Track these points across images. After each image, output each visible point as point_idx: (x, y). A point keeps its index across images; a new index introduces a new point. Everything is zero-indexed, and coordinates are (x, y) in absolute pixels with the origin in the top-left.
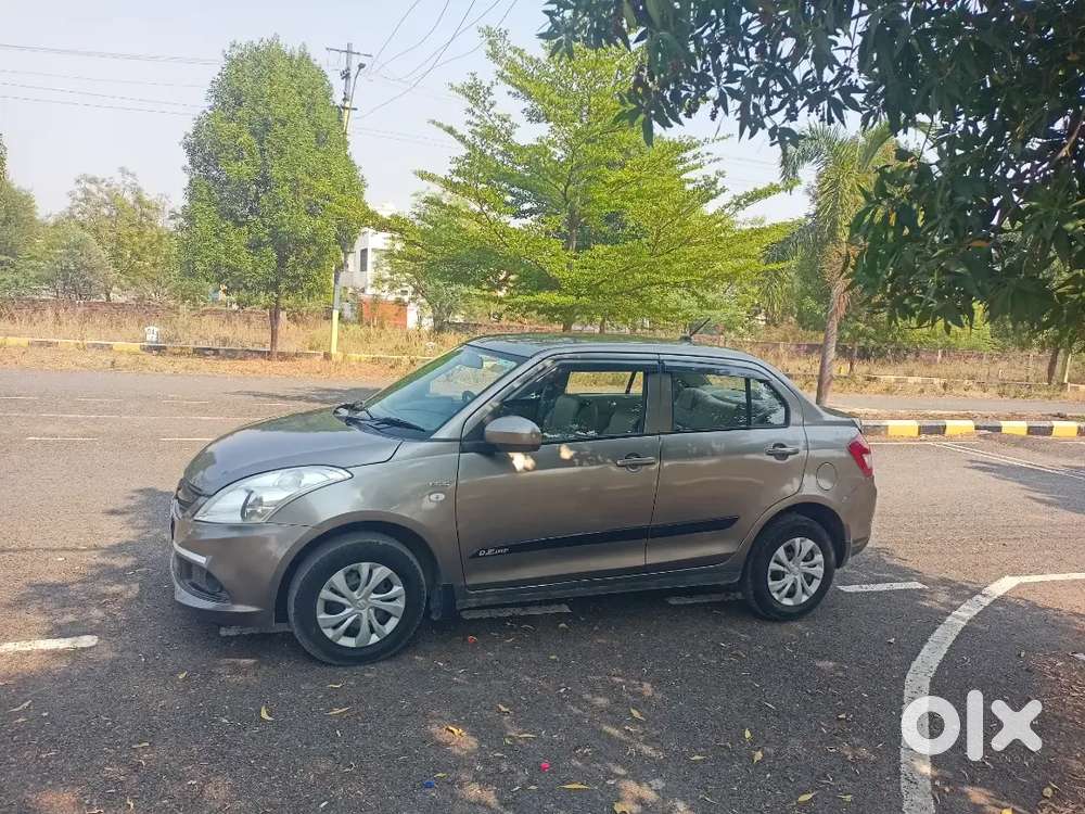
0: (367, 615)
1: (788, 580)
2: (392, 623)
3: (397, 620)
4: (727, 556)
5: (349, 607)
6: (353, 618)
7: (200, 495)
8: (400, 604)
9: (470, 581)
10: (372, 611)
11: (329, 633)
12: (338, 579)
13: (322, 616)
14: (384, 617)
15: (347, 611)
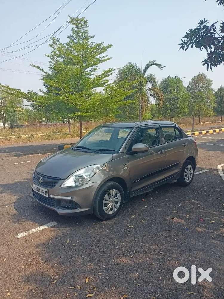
0: (114, 204)
1: (188, 176)
2: (119, 204)
3: (120, 203)
4: (177, 172)
5: (110, 203)
6: (111, 206)
7: (60, 180)
8: (120, 198)
9: (133, 190)
10: (114, 203)
11: (106, 212)
12: (106, 196)
13: (104, 208)
14: (116, 203)
15: (109, 205)
